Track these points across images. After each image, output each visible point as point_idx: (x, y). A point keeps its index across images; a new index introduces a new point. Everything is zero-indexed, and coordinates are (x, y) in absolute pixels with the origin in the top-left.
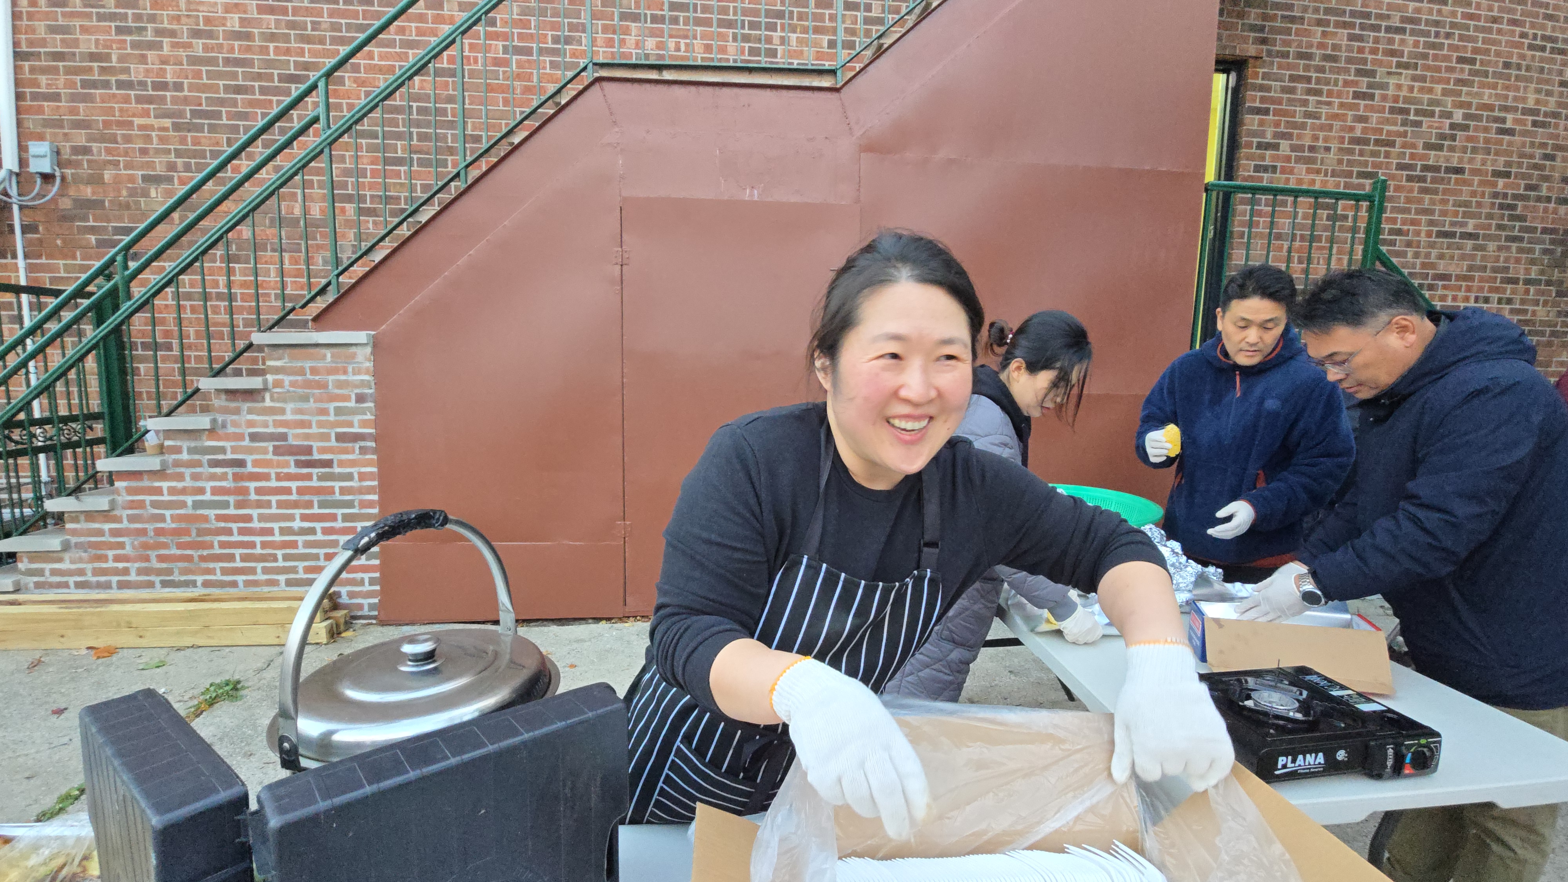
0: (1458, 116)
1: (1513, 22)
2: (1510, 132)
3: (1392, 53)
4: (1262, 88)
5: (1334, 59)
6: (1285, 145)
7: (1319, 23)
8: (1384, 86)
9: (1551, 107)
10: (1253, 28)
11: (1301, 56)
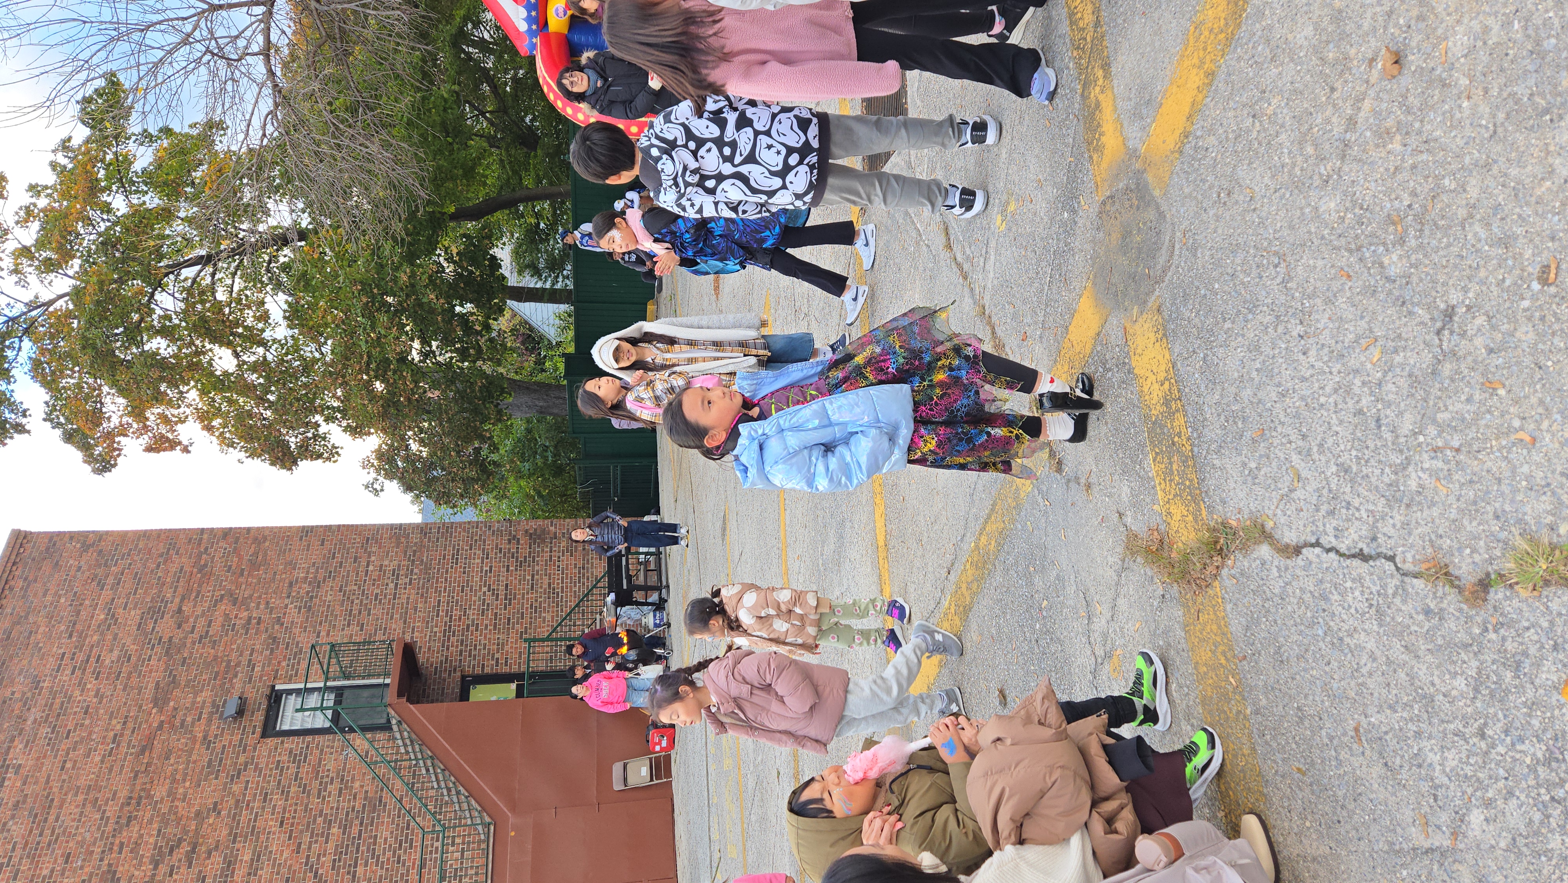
0: (485, 589)
1: (447, 572)
2: (491, 567)
3: (460, 619)
4: (474, 668)
5: (462, 641)
6: (496, 656)
7: (448, 649)
8: (473, 620)
9: (480, 552)
10: (450, 675)
11: (461, 655)
